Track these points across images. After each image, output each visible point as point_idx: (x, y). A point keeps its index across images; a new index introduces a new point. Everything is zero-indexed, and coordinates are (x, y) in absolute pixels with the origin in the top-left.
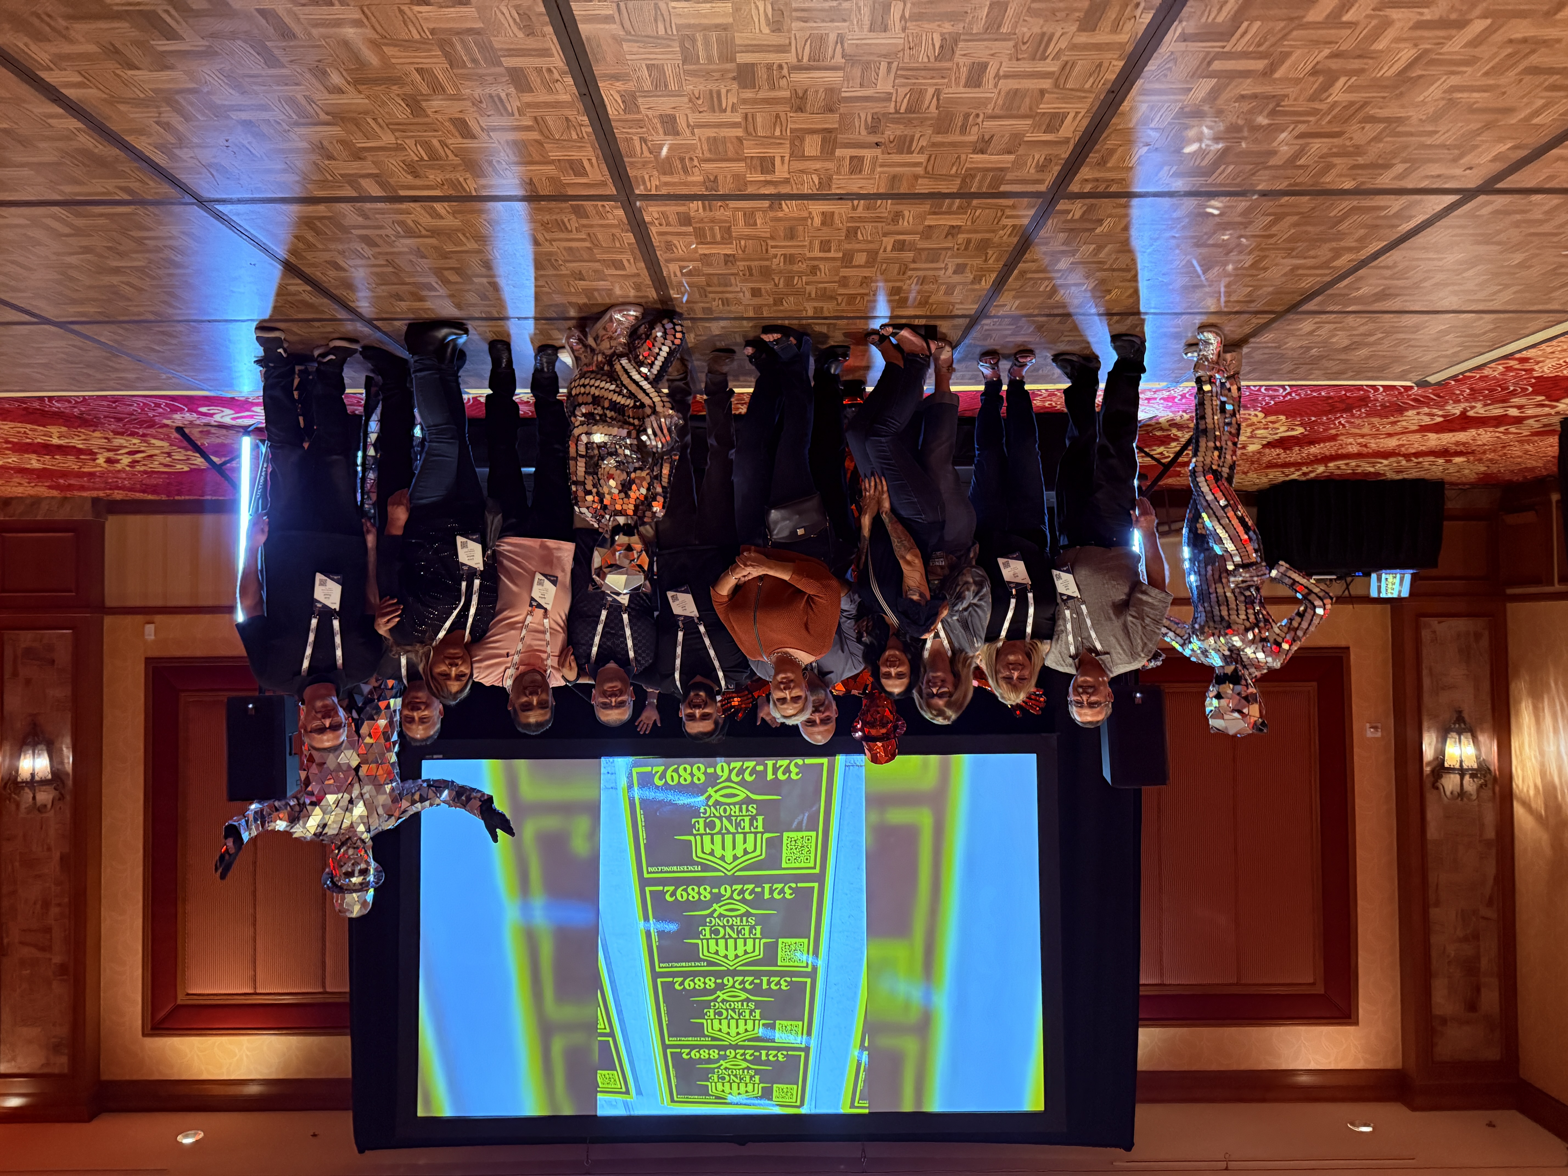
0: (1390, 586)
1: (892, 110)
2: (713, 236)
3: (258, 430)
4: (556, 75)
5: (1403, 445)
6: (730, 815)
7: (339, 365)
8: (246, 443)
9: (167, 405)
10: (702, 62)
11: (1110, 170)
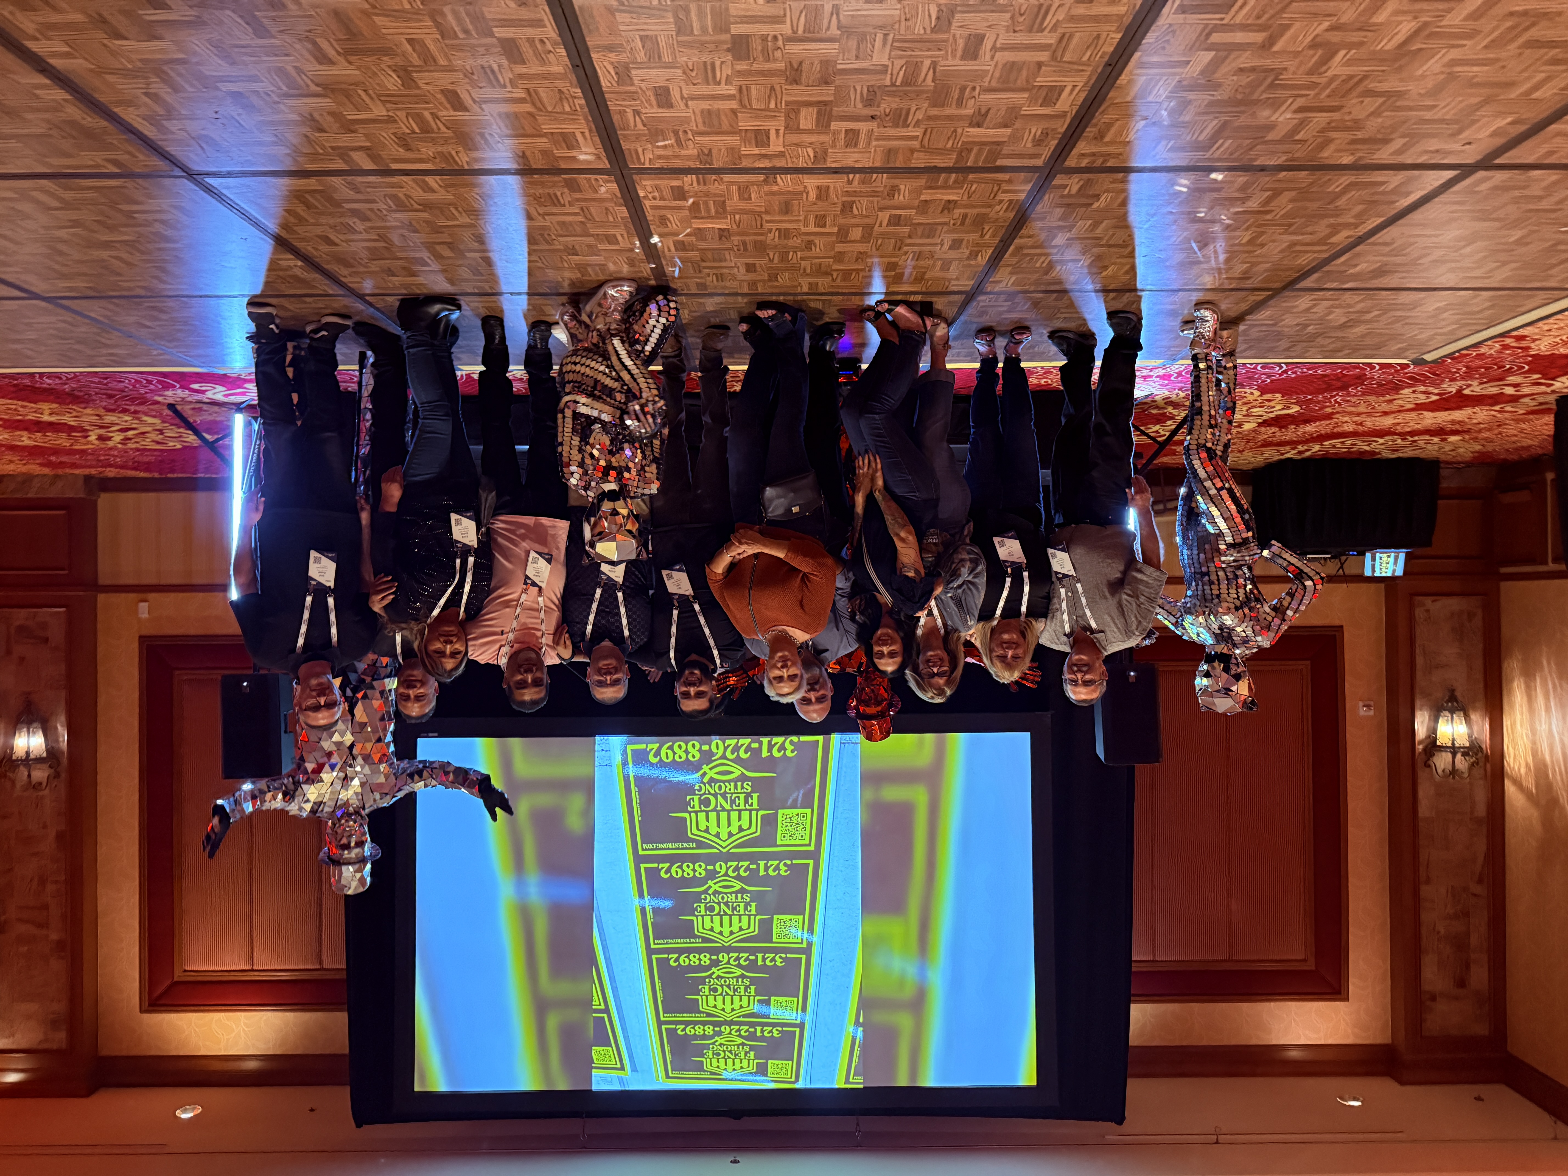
0: (1384, 565)
1: (888, 82)
2: (708, 210)
3: (251, 407)
4: (549, 46)
5: (1398, 424)
6: (725, 792)
7: (332, 341)
8: (239, 421)
9: (159, 382)
10: (696, 33)
11: (1107, 144)
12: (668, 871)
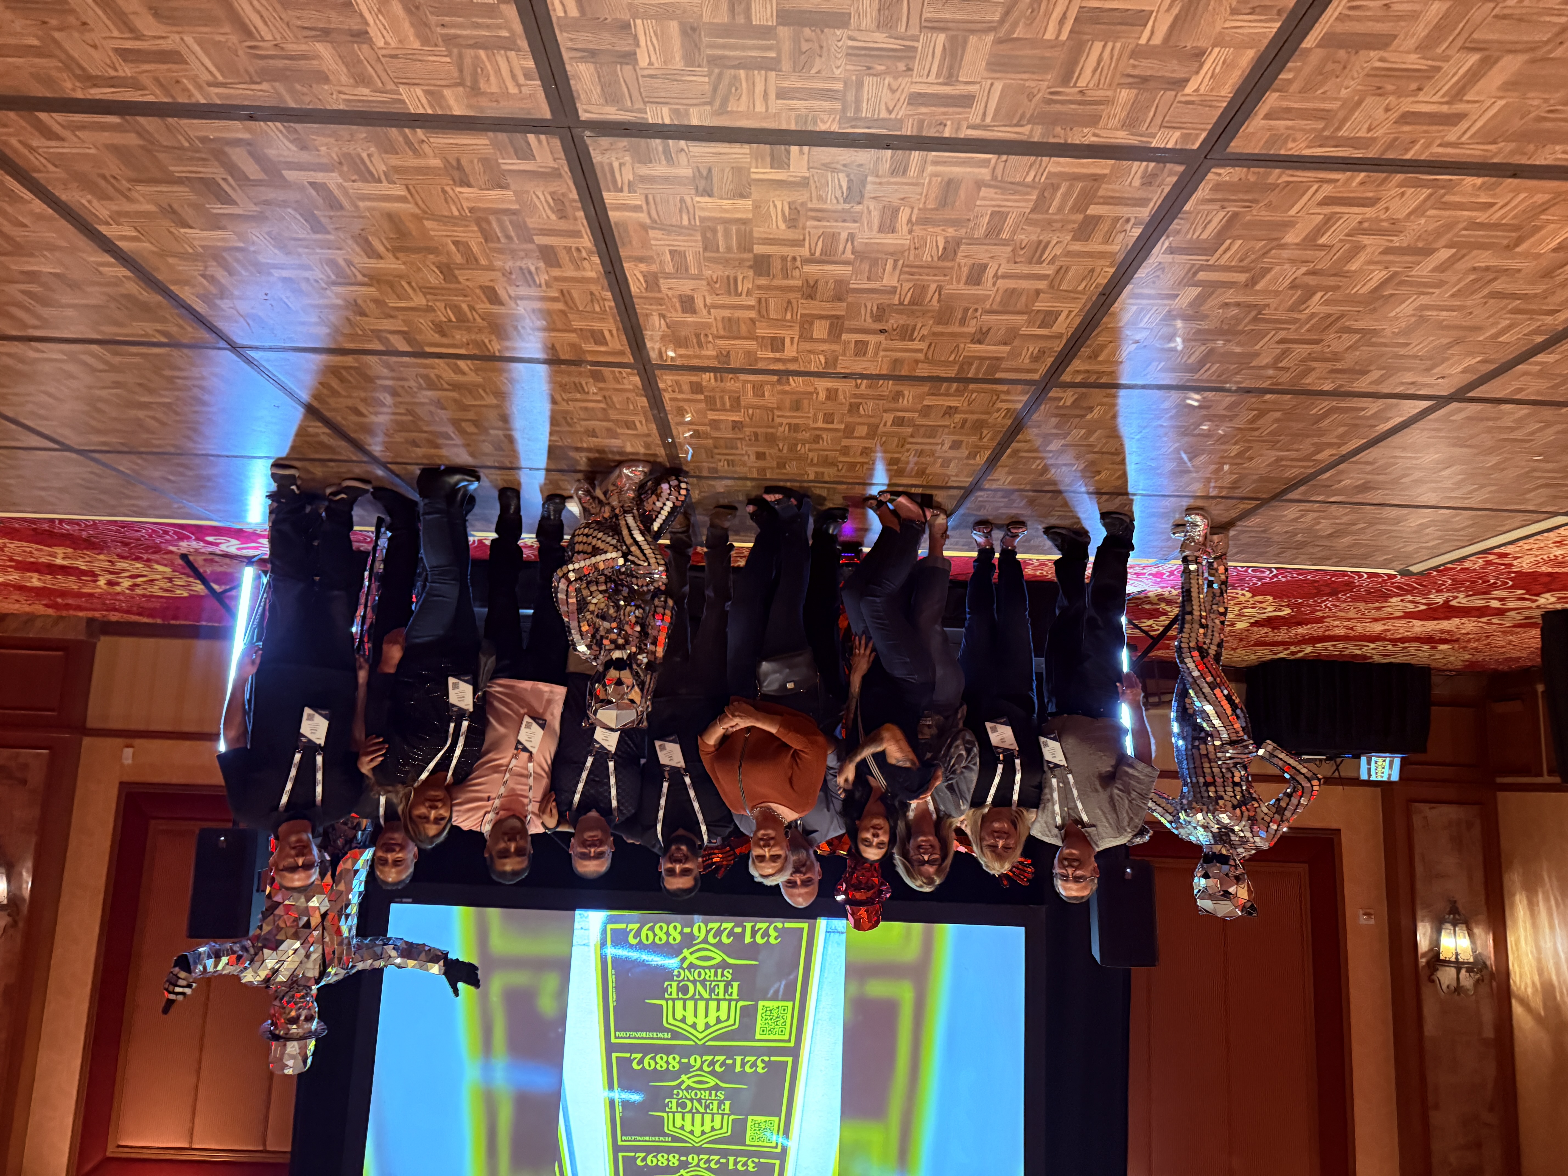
0: (1380, 769)
1: (897, 302)
2: (724, 404)
3: (262, 562)
4: (584, 254)
5: (1389, 630)
6: (705, 980)
7: (350, 504)
8: (248, 574)
9: (175, 533)
10: (721, 250)
11: (1100, 363)
12: (640, 1062)
